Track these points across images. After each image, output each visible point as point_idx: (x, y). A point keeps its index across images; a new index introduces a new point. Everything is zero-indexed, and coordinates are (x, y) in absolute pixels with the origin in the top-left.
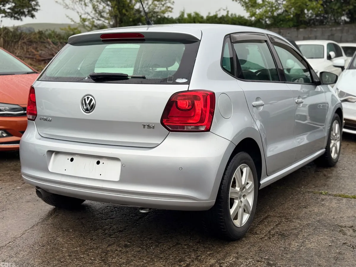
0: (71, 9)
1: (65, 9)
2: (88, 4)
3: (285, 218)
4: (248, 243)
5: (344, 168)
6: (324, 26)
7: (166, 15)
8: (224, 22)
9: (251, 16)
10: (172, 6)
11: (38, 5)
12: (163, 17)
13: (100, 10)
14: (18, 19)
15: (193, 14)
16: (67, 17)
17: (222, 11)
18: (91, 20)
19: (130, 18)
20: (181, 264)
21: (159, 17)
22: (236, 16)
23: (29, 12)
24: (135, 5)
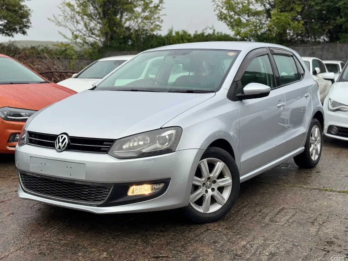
0: (63, 26)
1: (57, 26)
2: (80, 21)
3: (299, 210)
4: (271, 229)
5: (342, 170)
6: (306, 45)
7: (155, 33)
8: (210, 39)
9: (236, 35)
10: (160, 24)
11: (29, 22)
12: (152, 35)
13: (92, 27)
14: (9, 36)
15: (181, 33)
16: (60, 33)
17: (208, 29)
18: (83, 37)
19: (121, 35)
20: (216, 245)
21: (148, 34)
22: (222, 35)
23: (20, 28)
24: (125, 23)
